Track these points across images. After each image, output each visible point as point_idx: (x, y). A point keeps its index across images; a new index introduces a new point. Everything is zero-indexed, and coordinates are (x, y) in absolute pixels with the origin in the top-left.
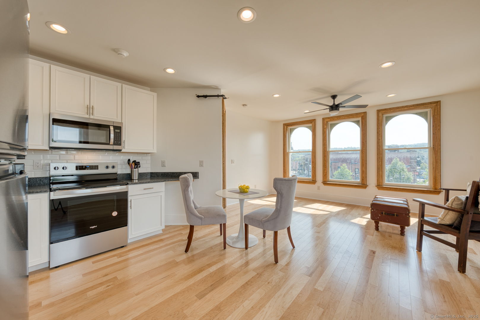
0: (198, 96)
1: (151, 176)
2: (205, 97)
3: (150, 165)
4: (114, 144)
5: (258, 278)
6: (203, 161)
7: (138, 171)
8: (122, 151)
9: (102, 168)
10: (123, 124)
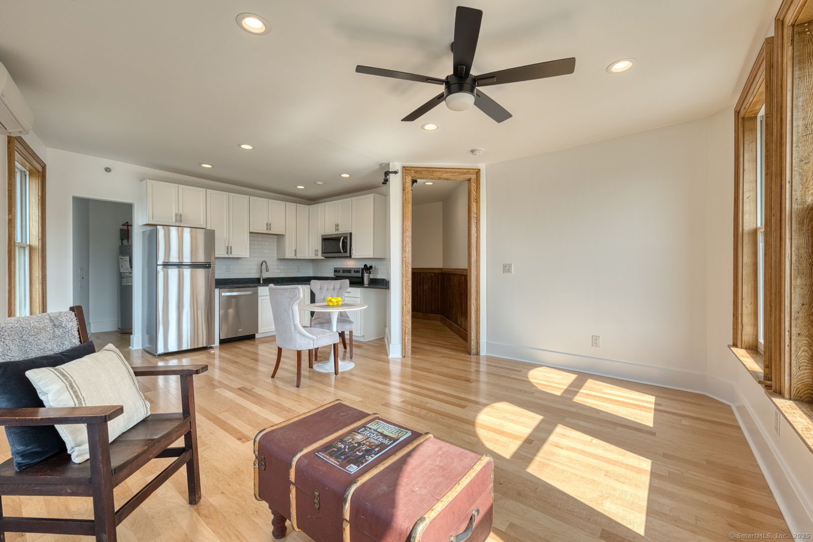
4: (345, 252)
7: (369, 276)
8: (352, 257)
9: (352, 272)
10: (351, 234)
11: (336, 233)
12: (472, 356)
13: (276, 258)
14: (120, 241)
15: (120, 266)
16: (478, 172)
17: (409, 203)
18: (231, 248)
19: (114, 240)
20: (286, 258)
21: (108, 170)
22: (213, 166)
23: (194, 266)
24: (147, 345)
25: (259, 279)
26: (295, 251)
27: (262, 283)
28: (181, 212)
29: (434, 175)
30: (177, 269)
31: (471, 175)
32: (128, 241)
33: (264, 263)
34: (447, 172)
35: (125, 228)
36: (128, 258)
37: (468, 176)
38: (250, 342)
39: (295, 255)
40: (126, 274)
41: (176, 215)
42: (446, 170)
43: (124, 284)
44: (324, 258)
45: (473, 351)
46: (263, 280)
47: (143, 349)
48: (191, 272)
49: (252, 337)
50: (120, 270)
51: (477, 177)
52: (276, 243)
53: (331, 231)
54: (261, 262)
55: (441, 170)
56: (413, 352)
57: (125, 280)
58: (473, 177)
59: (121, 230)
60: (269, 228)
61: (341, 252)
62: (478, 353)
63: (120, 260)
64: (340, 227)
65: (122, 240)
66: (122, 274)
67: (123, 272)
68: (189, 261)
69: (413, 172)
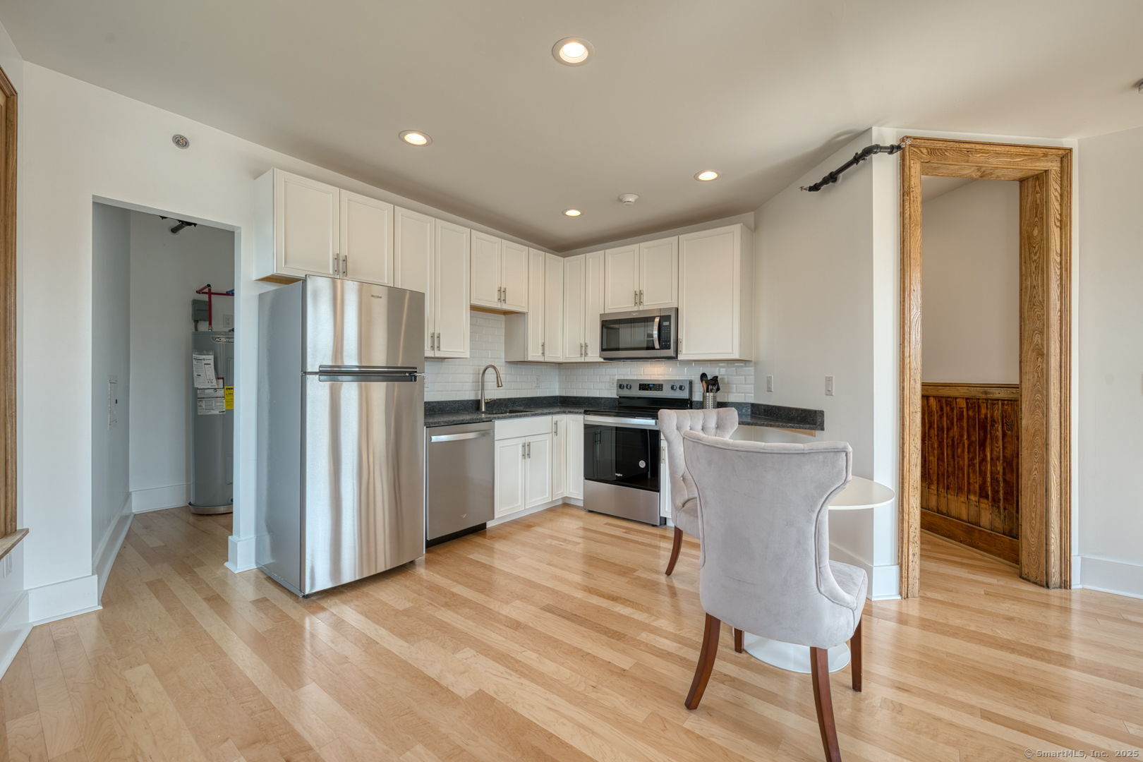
0: (815, 188)
1: (753, 412)
2: (832, 178)
3: (753, 386)
4: (662, 348)
5: (610, 671)
6: (832, 377)
7: (714, 397)
8: (679, 358)
9: (666, 388)
10: (677, 310)
11: (636, 309)
12: (1052, 592)
13: (503, 360)
14: (192, 326)
15: (195, 374)
16: (1065, 156)
17: (916, 225)
18: (439, 337)
19: (180, 324)
20: (530, 359)
21: (181, 142)
22: (430, 140)
23: (364, 374)
24: (268, 560)
25: (477, 403)
26: (543, 345)
27: (483, 410)
28: (344, 252)
29: (971, 159)
30: (328, 384)
31: (1050, 164)
32: (210, 324)
33: (491, 370)
34: (998, 154)
35: (205, 297)
36: (212, 357)
37: (1041, 166)
38: (477, 539)
39: (543, 354)
40: (207, 391)
41: (337, 259)
42: (998, 149)
43: (201, 412)
44: (602, 360)
45: (1055, 578)
46: (486, 403)
47: (261, 570)
48: (360, 389)
49: (480, 529)
50: (193, 384)
51: (1062, 167)
52: (503, 330)
53: (622, 305)
54: (483, 368)
55: (985, 147)
56: (923, 584)
57: (203, 404)
58: (1054, 167)
59: (195, 302)
60: (502, 299)
61: (653, 348)
62: (1065, 584)
63: (195, 362)
64: (645, 298)
65: (196, 322)
66: (198, 391)
67: (199, 387)
68: (356, 364)
69: (924, 151)
